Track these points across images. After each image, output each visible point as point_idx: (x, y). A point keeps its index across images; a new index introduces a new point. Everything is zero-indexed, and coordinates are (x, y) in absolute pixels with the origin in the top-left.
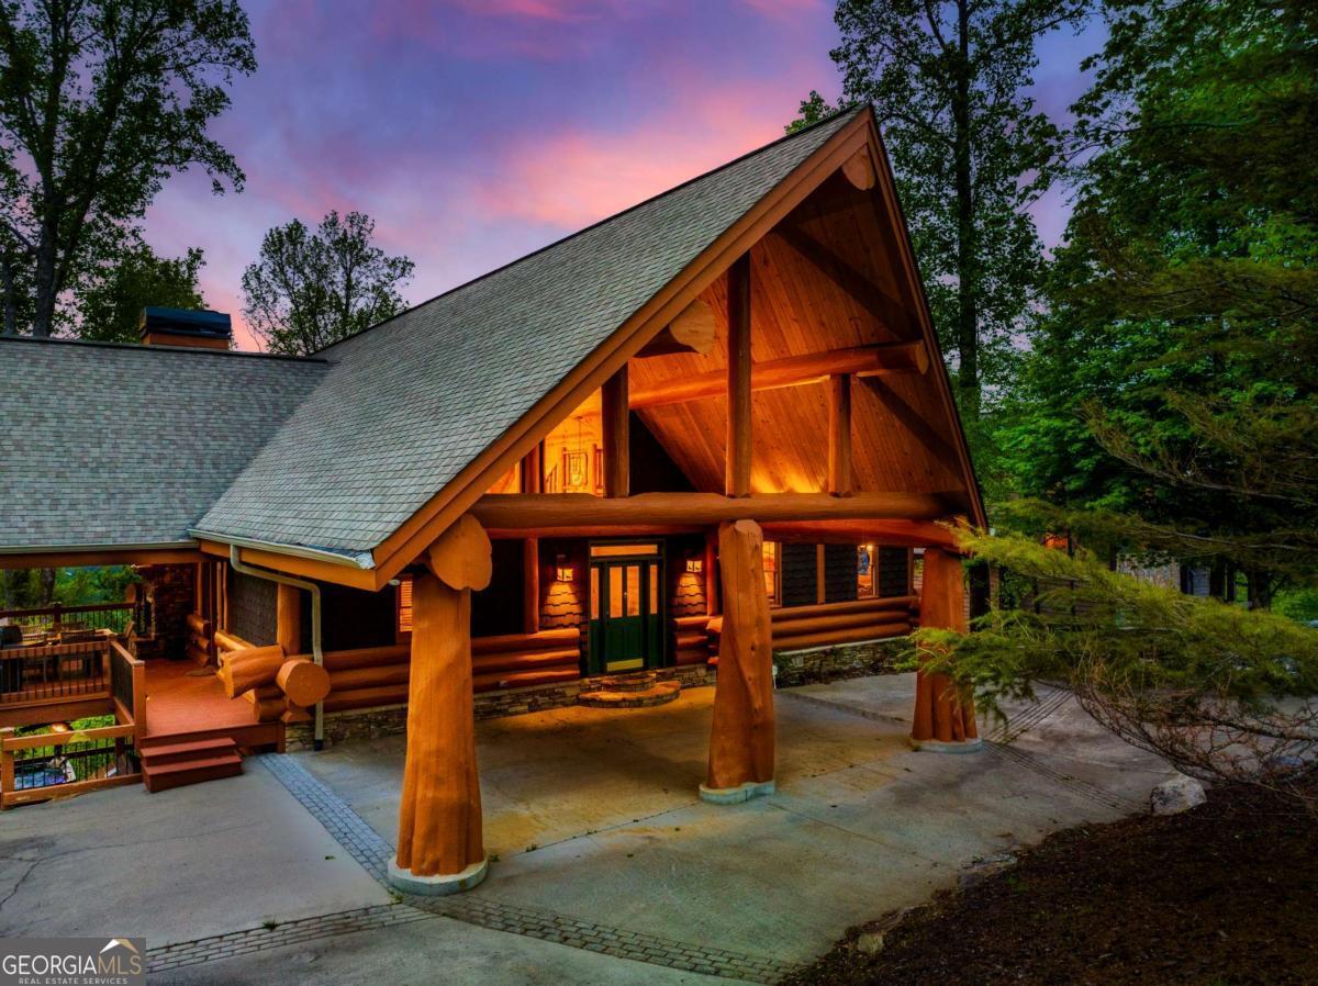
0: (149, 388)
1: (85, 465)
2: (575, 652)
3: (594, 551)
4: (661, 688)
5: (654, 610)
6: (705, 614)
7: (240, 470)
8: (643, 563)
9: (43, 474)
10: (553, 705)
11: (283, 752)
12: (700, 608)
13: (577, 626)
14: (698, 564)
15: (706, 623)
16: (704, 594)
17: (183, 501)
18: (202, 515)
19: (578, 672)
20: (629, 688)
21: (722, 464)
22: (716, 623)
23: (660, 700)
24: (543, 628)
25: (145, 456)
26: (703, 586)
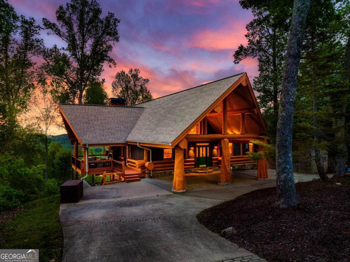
0: (114, 114)
1: (107, 129)
2: (194, 163)
3: (198, 144)
4: (210, 170)
5: (208, 156)
6: (218, 157)
7: (132, 129)
8: (206, 146)
9: (101, 130)
10: (190, 173)
11: (145, 178)
12: (217, 156)
13: (194, 158)
14: (217, 147)
15: (218, 158)
16: (218, 153)
17: (123, 135)
18: (127, 137)
19: (194, 167)
20: (204, 170)
21: (222, 128)
22: (220, 158)
23: (210, 172)
24: (188, 158)
25: (116, 127)
26: (218, 151)
